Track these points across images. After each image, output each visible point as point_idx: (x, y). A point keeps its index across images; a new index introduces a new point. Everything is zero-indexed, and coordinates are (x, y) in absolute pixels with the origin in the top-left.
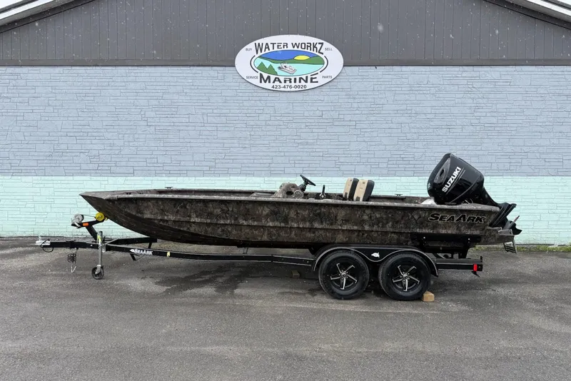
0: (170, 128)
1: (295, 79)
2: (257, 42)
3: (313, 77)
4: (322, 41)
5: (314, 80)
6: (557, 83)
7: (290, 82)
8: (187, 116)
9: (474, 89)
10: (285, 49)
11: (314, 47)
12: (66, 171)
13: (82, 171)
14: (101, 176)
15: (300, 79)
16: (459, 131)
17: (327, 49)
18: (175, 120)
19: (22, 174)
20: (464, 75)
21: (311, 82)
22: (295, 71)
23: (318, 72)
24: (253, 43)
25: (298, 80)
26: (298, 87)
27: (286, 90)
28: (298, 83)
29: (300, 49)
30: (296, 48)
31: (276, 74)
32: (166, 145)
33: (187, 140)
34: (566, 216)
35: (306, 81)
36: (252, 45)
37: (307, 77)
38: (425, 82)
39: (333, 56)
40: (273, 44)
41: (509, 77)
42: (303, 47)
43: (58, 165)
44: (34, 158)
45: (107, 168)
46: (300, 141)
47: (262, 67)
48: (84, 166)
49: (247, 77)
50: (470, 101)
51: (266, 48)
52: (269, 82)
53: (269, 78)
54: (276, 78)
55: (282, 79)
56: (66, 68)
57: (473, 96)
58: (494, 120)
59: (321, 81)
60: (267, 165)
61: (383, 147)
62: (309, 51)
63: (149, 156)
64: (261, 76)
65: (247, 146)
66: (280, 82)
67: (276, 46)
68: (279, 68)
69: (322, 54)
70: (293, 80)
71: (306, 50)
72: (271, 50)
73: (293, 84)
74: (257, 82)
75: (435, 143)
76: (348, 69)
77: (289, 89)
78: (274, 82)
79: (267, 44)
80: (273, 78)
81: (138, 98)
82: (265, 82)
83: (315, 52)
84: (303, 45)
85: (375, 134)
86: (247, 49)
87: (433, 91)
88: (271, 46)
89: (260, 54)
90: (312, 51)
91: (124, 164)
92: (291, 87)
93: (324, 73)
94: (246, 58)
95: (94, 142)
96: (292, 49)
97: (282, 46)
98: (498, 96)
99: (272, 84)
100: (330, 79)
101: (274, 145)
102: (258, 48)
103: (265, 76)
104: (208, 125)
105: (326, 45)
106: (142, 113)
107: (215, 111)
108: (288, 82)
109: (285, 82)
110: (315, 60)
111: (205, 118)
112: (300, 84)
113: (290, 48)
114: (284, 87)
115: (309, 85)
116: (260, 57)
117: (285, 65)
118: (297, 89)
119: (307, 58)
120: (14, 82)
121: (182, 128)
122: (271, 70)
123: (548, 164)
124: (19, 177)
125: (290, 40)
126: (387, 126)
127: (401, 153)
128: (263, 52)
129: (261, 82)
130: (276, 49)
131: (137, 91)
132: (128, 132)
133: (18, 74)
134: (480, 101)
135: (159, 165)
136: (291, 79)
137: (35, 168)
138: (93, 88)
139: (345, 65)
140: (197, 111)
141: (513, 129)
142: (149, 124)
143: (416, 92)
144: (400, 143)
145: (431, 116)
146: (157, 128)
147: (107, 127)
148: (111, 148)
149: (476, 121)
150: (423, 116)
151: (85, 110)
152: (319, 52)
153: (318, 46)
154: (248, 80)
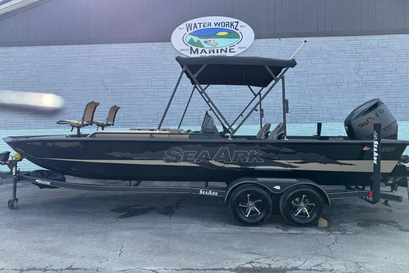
1: (217, 50)
2: (188, 23)
3: (231, 48)
4: (237, 20)
5: (232, 51)
7: (214, 53)
8: (136, 81)
9: (357, 54)
10: (209, 27)
11: (232, 25)
15: (221, 50)
16: (346, 87)
17: (241, 26)
19: (14, 128)
20: (349, 43)
21: (230, 52)
22: (217, 44)
23: (235, 44)
24: (184, 24)
25: (219, 51)
29: (220, 27)
30: (217, 27)
31: (203, 47)
32: (120, 103)
33: (136, 100)
35: (226, 52)
36: (183, 25)
37: (226, 48)
38: (319, 50)
39: (246, 31)
40: (200, 24)
41: (385, 44)
42: (223, 25)
43: (39, 121)
44: (22, 116)
46: (222, 98)
47: (191, 42)
49: (181, 50)
50: (354, 63)
51: (194, 27)
52: (198, 53)
53: (197, 50)
54: (203, 50)
55: (207, 51)
56: (44, 47)
57: (356, 59)
58: (373, 78)
59: (238, 51)
60: (198, 117)
62: (227, 28)
64: (191, 49)
65: (182, 103)
66: (206, 53)
67: (202, 25)
68: (205, 42)
69: (238, 30)
70: (216, 51)
71: (225, 28)
72: (199, 28)
74: (188, 53)
75: (327, 97)
76: (259, 41)
78: (201, 53)
79: (195, 24)
80: (200, 49)
81: (98, 68)
82: (194, 53)
83: (232, 29)
84: (223, 24)
86: (180, 29)
87: (325, 56)
88: (198, 26)
89: (190, 32)
90: (230, 28)
93: (240, 45)
97: (207, 25)
98: (376, 59)
99: (199, 55)
103: (194, 48)
104: (152, 87)
105: (241, 23)
106: (102, 79)
107: (157, 77)
108: (212, 53)
109: (210, 52)
110: (233, 35)
111: (149, 83)
112: (221, 54)
113: (213, 26)
114: (209, 56)
115: (229, 55)
116: (190, 34)
117: (209, 39)
119: (227, 33)
120: (6, 59)
121: (131, 90)
122: (199, 44)
124: (12, 131)
125: (213, 20)
127: (301, 105)
128: (192, 31)
129: (191, 53)
130: (202, 28)
131: (98, 63)
132: (91, 94)
133: (9, 53)
134: (362, 63)
136: (214, 50)
137: (23, 123)
138: (64, 62)
139: (255, 38)
140: (143, 77)
141: (388, 84)
142: (107, 88)
143: (311, 58)
144: (300, 97)
145: (323, 76)
146: (113, 91)
147: (76, 91)
148: (78, 107)
149: (359, 79)
150: (317, 76)
151: (59, 79)
152: (236, 29)
153: (235, 24)
154: (181, 52)
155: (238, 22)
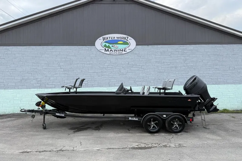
0: (70, 69)
1: (118, 50)
2: (103, 37)
4: (128, 36)
5: (125, 51)
6: (214, 51)
8: (76, 65)
9: (184, 53)
11: (125, 38)
12: (27, 87)
13: (34, 87)
14: (41, 89)
15: (120, 50)
16: (180, 68)
17: (130, 39)
18: (72, 66)
19: (9, 89)
20: (180, 48)
21: (124, 51)
22: (118, 47)
25: (119, 51)
26: (119, 53)
27: (115, 54)
28: (119, 52)
29: (120, 39)
30: (118, 39)
31: (111, 48)
32: (68, 76)
33: (76, 74)
34: (220, 99)
35: (122, 51)
36: (101, 38)
37: (122, 49)
38: (166, 51)
39: (132, 42)
41: (197, 49)
43: (24, 85)
44: (14, 82)
45: (44, 85)
46: (121, 73)
47: (105, 46)
48: (35, 85)
49: (100, 50)
50: (183, 57)
53: (108, 50)
55: (113, 50)
56: (28, 47)
58: (192, 64)
59: (128, 51)
60: (108, 83)
61: (152, 75)
62: (123, 40)
63: (61, 80)
64: (105, 49)
65: (100, 75)
66: (113, 51)
67: (110, 38)
68: (112, 46)
69: (128, 41)
70: (117, 51)
71: (122, 40)
72: (109, 40)
73: (117, 52)
74: (103, 51)
75: (171, 73)
77: (116, 54)
78: (110, 51)
79: (107, 37)
80: (110, 50)
81: (57, 58)
82: (107, 51)
83: (125, 40)
85: (148, 70)
86: (100, 39)
87: (169, 54)
88: (109, 38)
89: (104, 41)
91: (51, 84)
92: (116, 53)
93: (129, 48)
94: (99, 43)
95: (39, 75)
96: (117, 39)
97: (113, 38)
98: (193, 55)
99: (109, 52)
100: (131, 50)
101: (111, 75)
102: (104, 39)
103: (107, 49)
104: (85, 68)
105: (129, 38)
106: (59, 64)
107: (87, 62)
108: (115, 51)
109: (114, 51)
110: (125, 43)
111: (84, 65)
112: (120, 52)
113: (116, 39)
114: (114, 53)
115: (124, 52)
116: (105, 42)
117: (114, 45)
118: (119, 54)
119: (122, 42)
120: (6, 52)
121: (74, 69)
122: (109, 47)
123: (212, 80)
124: (8, 90)
125: (116, 36)
126: (153, 67)
127: (159, 77)
128: (106, 40)
129: (105, 51)
130: (111, 39)
131: (57, 55)
132: (53, 71)
133: (8, 49)
134: (187, 57)
135: (65, 84)
137: (14, 86)
138: (39, 54)
139: (137, 45)
140: (81, 62)
141: (199, 67)
142: (61, 68)
143: (163, 55)
144: (158, 73)
145: (169, 63)
146: (65, 69)
147: (44, 69)
148: (46, 77)
149: (186, 65)
150: (166, 63)
151: (35, 63)
153: (126, 38)
155: (128, 37)
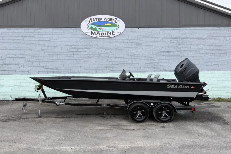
0: (53, 54)
1: (106, 33)
2: (90, 18)
3: (113, 32)
5: (113, 34)
7: (104, 34)
8: (61, 49)
9: (178, 37)
10: (101, 21)
11: (113, 20)
12: (9, 73)
14: (24, 74)
15: (108, 33)
16: (172, 53)
17: (118, 21)
18: (56, 50)
20: (174, 31)
21: (112, 34)
23: (115, 30)
24: (88, 18)
26: (107, 36)
27: (102, 37)
29: (107, 21)
30: (106, 21)
32: (52, 61)
33: (61, 59)
35: (110, 34)
36: (87, 19)
37: (110, 32)
38: (158, 34)
39: (121, 24)
40: (96, 19)
41: (191, 32)
42: (109, 20)
43: (5, 70)
45: (27, 71)
46: (108, 59)
47: (92, 28)
48: (17, 70)
49: (86, 32)
51: (93, 20)
52: (95, 34)
53: (95, 32)
54: (98, 33)
55: (100, 33)
56: (8, 29)
57: (177, 40)
58: (186, 49)
59: (117, 34)
60: (95, 68)
61: (142, 61)
62: (111, 21)
63: (45, 66)
64: (92, 32)
65: (86, 61)
66: (100, 34)
67: (97, 19)
68: (99, 28)
69: (116, 23)
70: (105, 34)
71: (110, 21)
72: (96, 21)
74: (90, 34)
75: (163, 59)
76: (127, 29)
78: (97, 34)
79: (94, 19)
80: (96, 32)
81: (39, 41)
82: (93, 34)
83: (113, 22)
84: (109, 19)
85: (138, 55)
86: (85, 21)
87: (161, 37)
88: (95, 20)
89: (91, 23)
90: (112, 22)
91: (34, 69)
92: (104, 36)
93: (118, 31)
94: (85, 25)
95: (21, 60)
97: (100, 20)
98: (187, 39)
100: (120, 33)
101: (98, 60)
102: (90, 20)
104: (70, 52)
105: (118, 19)
106: (42, 47)
107: (72, 46)
108: (103, 34)
109: (102, 34)
110: (114, 25)
111: (68, 49)
113: (103, 20)
115: (112, 36)
116: (91, 24)
117: (101, 27)
119: (110, 24)
121: (58, 53)
122: (96, 30)
123: (207, 66)
125: (103, 17)
126: (143, 52)
127: (149, 63)
128: (92, 22)
129: (92, 34)
130: (97, 21)
131: (39, 38)
132: (36, 56)
134: (180, 41)
135: (49, 69)
136: (104, 33)
138: (20, 37)
139: (126, 27)
140: (65, 46)
141: (193, 52)
142: (45, 52)
143: (154, 38)
144: (149, 59)
145: (161, 48)
146: (48, 54)
147: (27, 54)
148: (28, 62)
149: (179, 50)
150: (157, 48)
151: (17, 47)
152: (115, 22)
153: (115, 20)
154: (86, 33)
155: (116, 19)
